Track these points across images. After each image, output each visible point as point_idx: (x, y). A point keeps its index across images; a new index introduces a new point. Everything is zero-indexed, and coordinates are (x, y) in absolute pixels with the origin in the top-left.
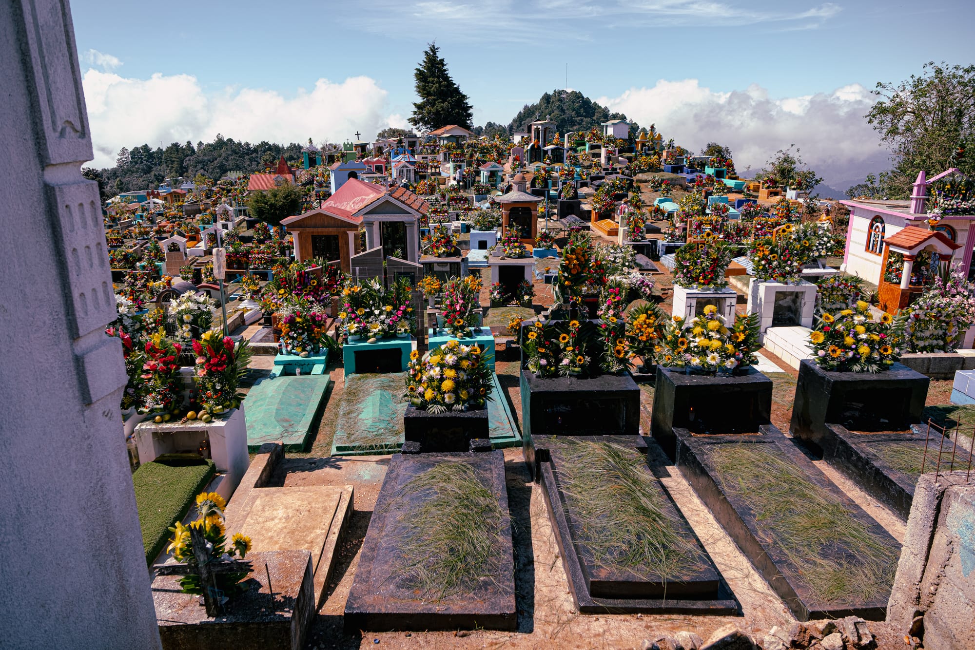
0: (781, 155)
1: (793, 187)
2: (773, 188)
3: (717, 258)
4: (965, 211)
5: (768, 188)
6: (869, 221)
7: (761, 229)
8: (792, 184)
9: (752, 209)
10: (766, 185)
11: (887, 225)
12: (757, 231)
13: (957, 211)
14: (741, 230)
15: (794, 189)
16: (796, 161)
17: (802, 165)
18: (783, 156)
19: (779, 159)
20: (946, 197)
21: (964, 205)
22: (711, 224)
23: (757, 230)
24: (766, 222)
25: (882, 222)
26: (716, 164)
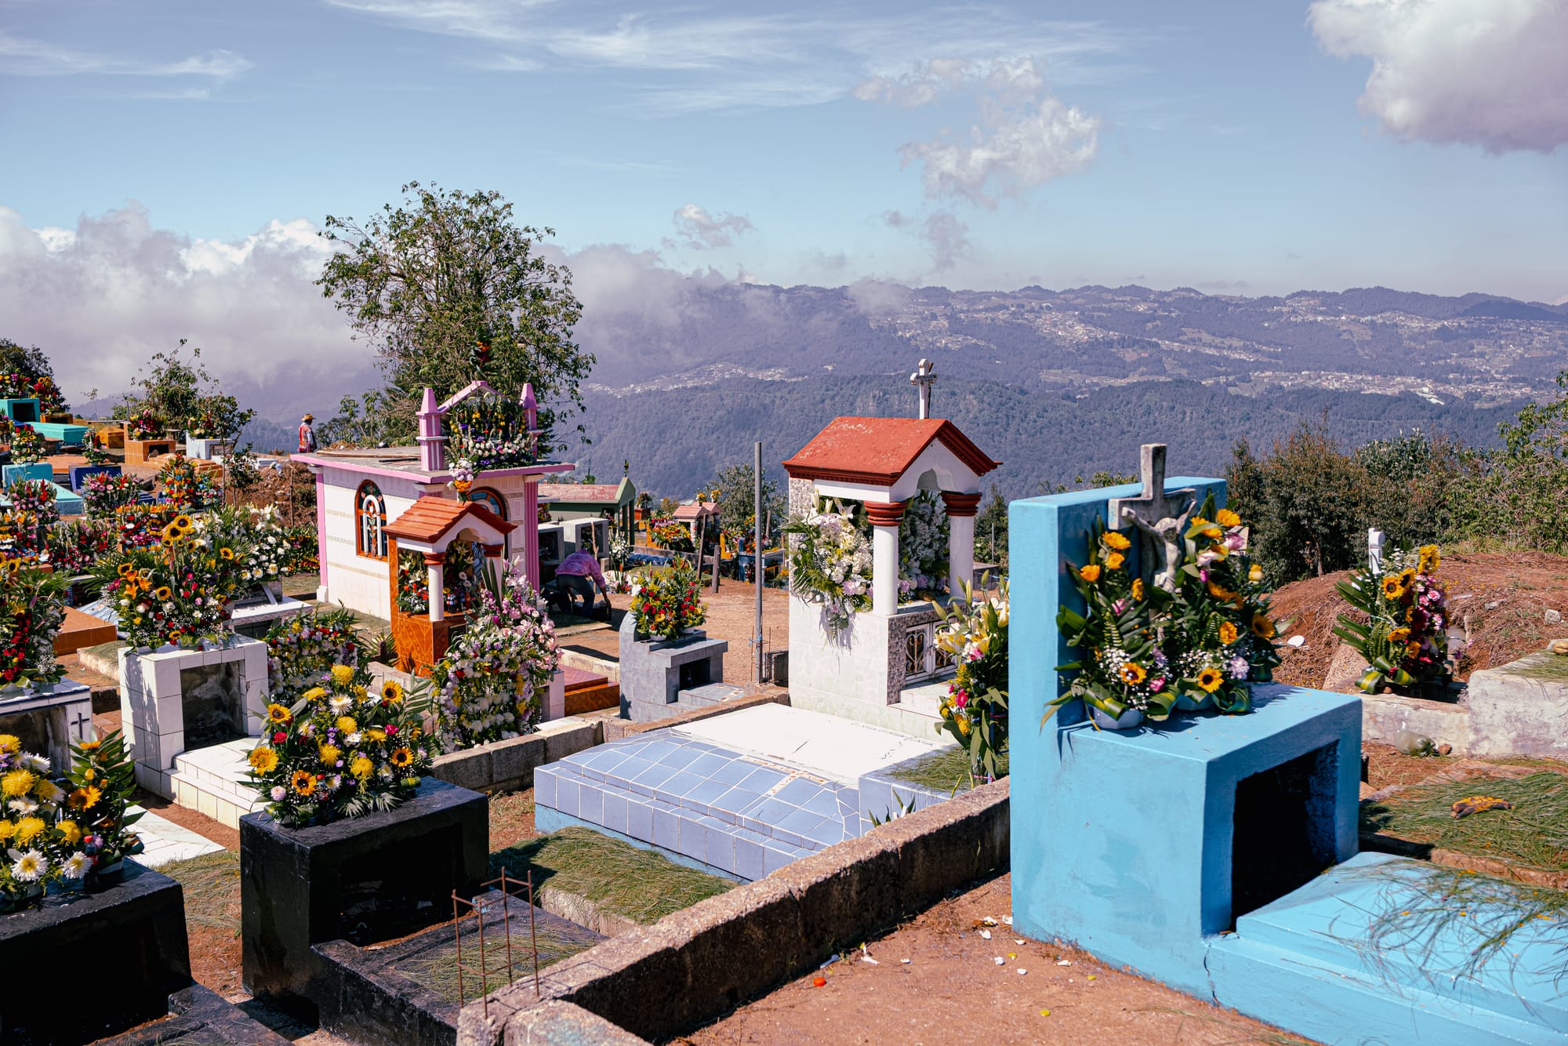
0: (160, 363)
1: (197, 432)
2: (155, 437)
3: (28, 611)
4: (512, 459)
5: (143, 437)
6: (353, 493)
7: (135, 531)
8: (195, 426)
9: (110, 487)
10: (137, 432)
11: (386, 498)
12: (127, 536)
13: (499, 461)
14: (90, 539)
15: (200, 436)
16: (197, 375)
17: (211, 382)
18: (166, 367)
19: (158, 371)
20: (476, 435)
21: (508, 449)
22: (12, 532)
23: (128, 534)
24: (146, 515)
25: (378, 493)
26: (11, 390)
